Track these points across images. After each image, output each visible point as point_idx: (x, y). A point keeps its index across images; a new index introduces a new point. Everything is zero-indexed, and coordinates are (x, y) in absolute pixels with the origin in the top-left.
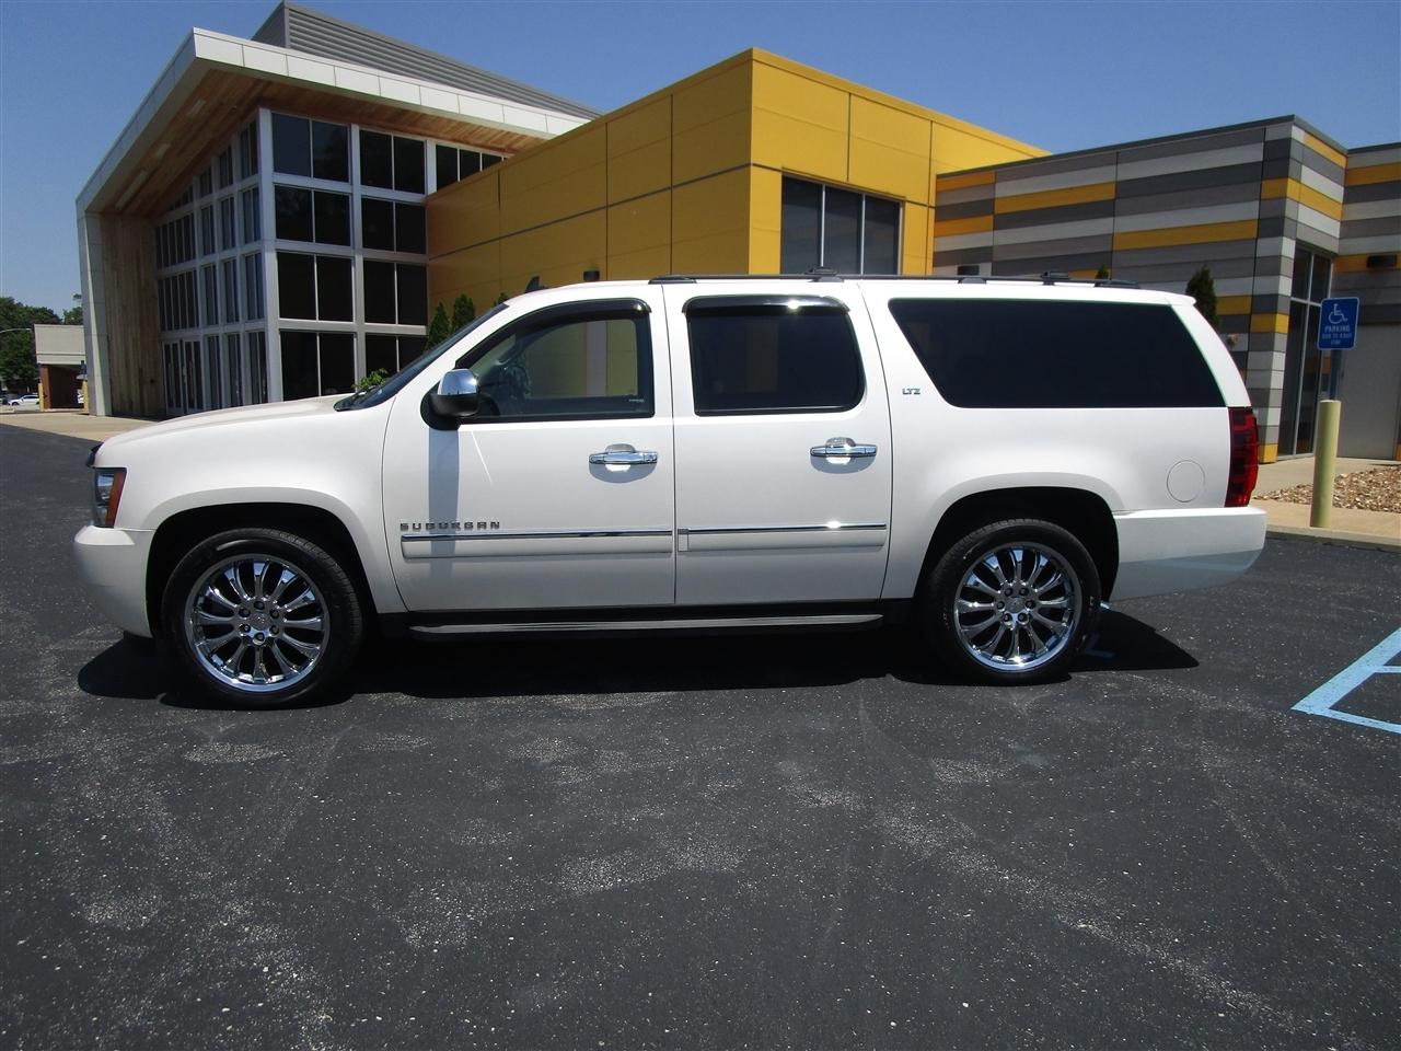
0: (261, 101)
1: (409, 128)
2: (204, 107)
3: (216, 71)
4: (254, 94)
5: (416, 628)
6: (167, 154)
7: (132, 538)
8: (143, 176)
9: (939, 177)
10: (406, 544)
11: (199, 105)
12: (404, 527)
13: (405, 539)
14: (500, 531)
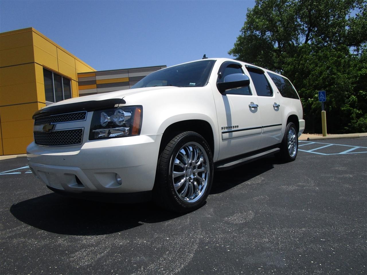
5: (218, 167)
7: (153, 139)
9: (78, 74)
10: (223, 134)
12: (222, 128)
13: (223, 133)
14: (239, 128)
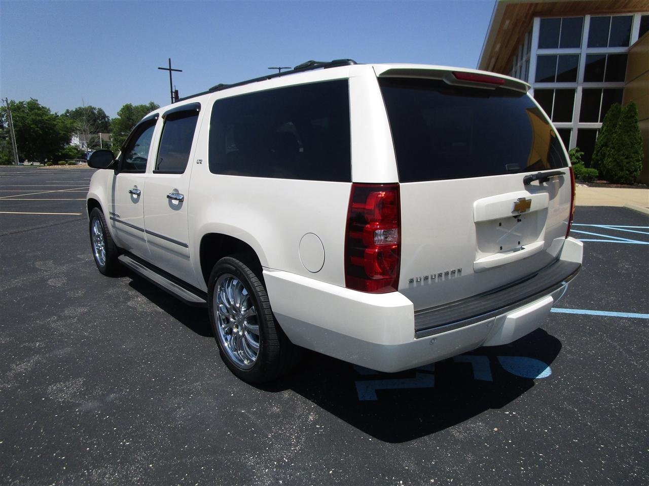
0: (535, 14)
1: (623, 10)
2: (509, 23)
3: (510, 4)
4: (531, 12)
6: (501, 48)
8: (493, 60)
11: (507, 22)
12: (110, 213)
